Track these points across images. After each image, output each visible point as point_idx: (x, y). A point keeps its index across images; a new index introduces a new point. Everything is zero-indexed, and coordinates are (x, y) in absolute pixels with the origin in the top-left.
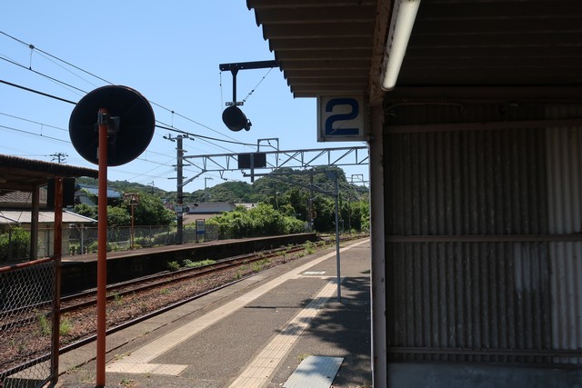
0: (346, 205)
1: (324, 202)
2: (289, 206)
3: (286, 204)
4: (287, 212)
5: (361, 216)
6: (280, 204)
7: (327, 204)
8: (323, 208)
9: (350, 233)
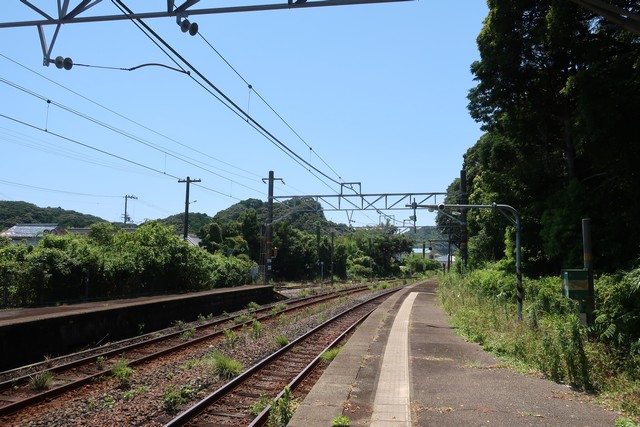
0: (326, 241)
1: (294, 234)
2: (240, 238)
3: (234, 235)
4: (236, 248)
5: (346, 257)
6: (226, 235)
7: (298, 237)
8: (292, 243)
9: (333, 282)
